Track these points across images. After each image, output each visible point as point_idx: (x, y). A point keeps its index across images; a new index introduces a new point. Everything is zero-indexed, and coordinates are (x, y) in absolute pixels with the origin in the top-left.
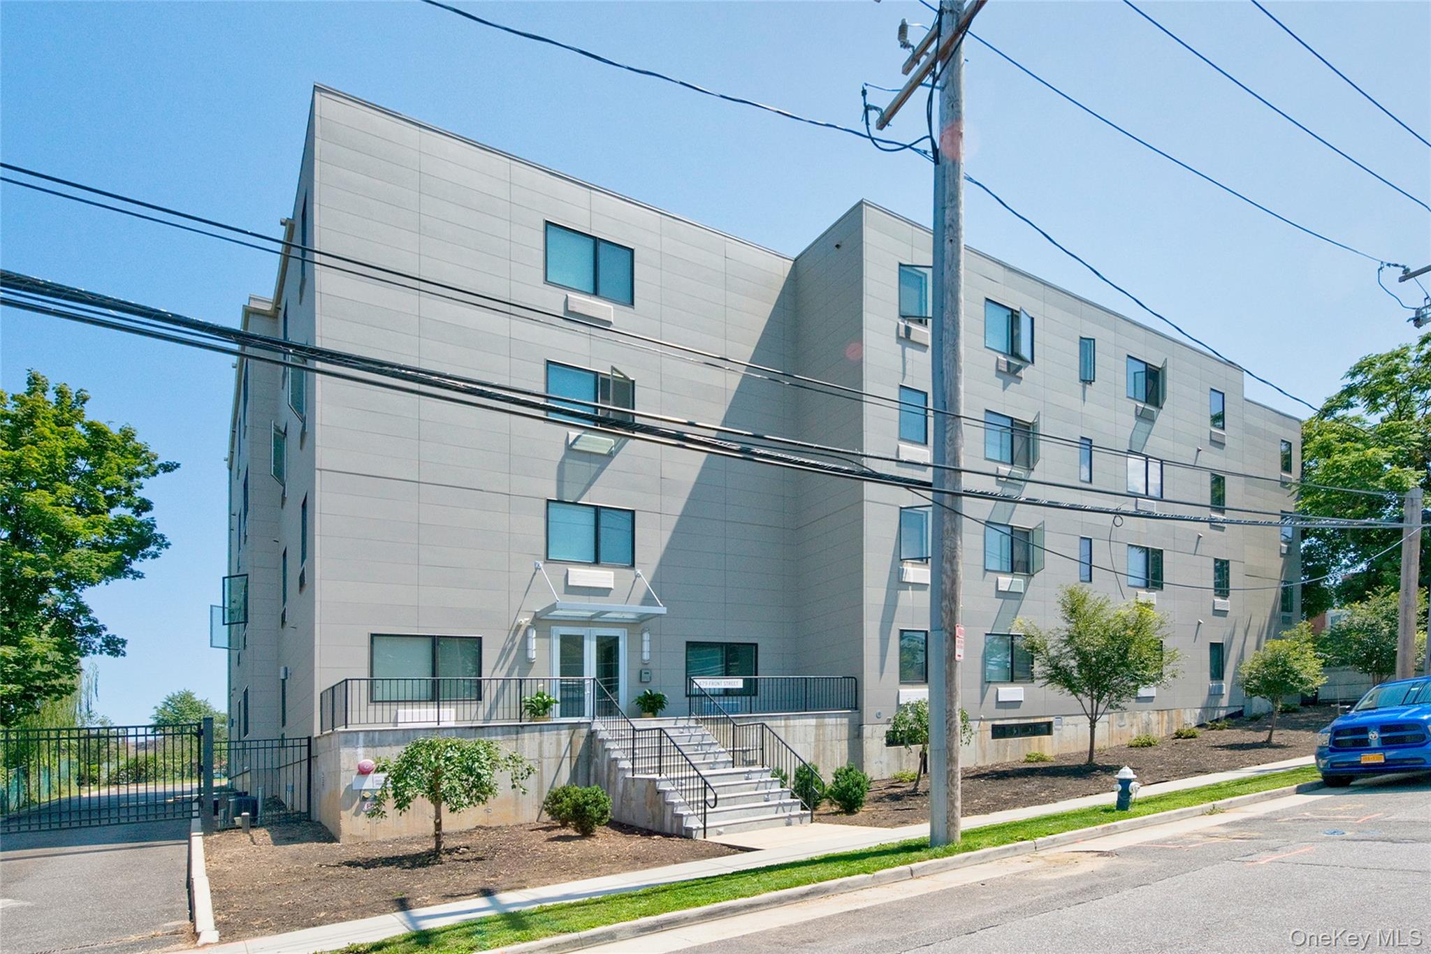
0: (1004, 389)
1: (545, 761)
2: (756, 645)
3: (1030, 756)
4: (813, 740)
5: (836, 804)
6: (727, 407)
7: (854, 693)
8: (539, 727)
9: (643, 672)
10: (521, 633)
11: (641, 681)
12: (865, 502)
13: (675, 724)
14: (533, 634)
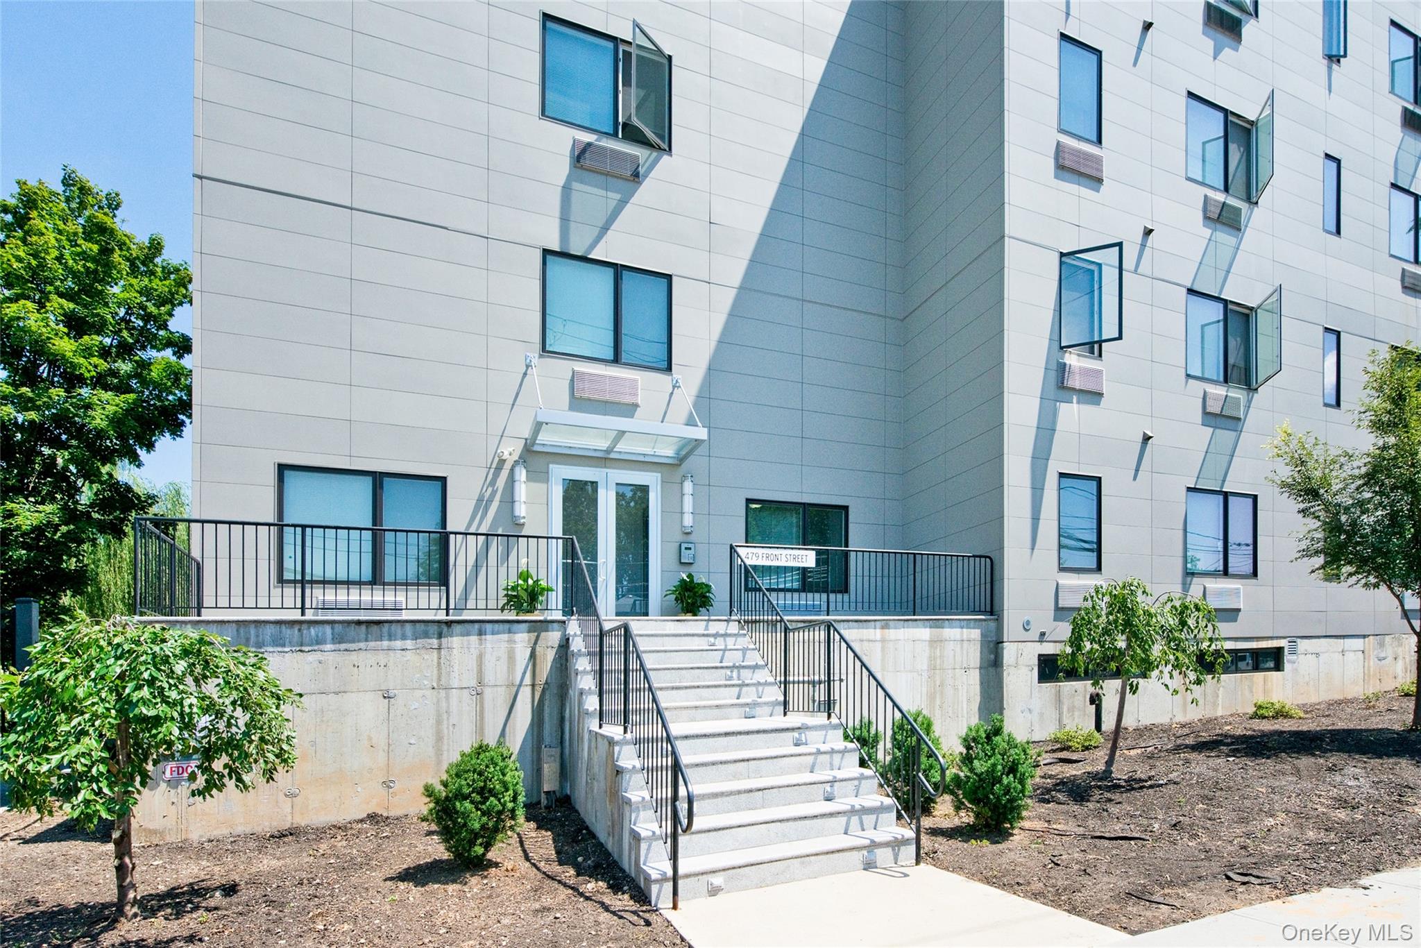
0: (1215, 58)
1: (488, 692)
2: (846, 508)
3: (1260, 707)
4: (925, 667)
5: (967, 809)
6: (806, 111)
7: (988, 586)
8: (477, 626)
9: (684, 546)
10: (504, 474)
11: (681, 563)
12: (1006, 239)
13: (707, 628)
14: (521, 474)
